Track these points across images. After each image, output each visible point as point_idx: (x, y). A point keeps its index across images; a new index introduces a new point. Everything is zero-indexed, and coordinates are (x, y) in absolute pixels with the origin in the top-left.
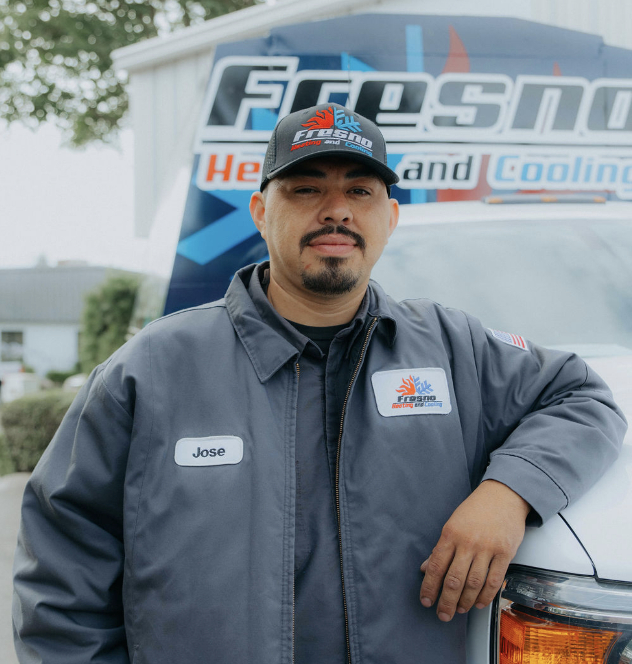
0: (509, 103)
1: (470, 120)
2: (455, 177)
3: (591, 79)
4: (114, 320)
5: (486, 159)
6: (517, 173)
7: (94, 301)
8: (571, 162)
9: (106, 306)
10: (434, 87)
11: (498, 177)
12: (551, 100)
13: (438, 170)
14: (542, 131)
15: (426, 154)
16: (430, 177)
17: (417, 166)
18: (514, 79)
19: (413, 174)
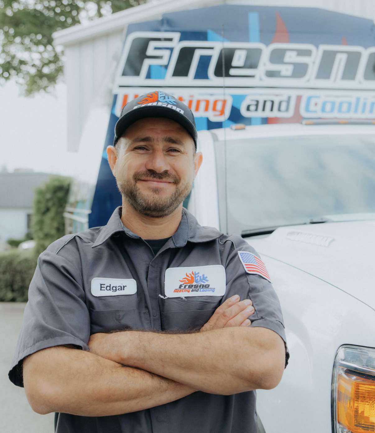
0: (314, 63)
1: (289, 73)
2: (279, 110)
3: (366, 48)
4: (54, 204)
5: (299, 98)
6: (319, 108)
7: (41, 193)
8: (353, 100)
9: (48, 196)
10: (266, 51)
11: (307, 109)
12: (341, 61)
13: (268, 105)
14: (335, 80)
15: (261, 95)
16: (264, 109)
17: (255, 103)
18: (317, 47)
19: (253, 108)
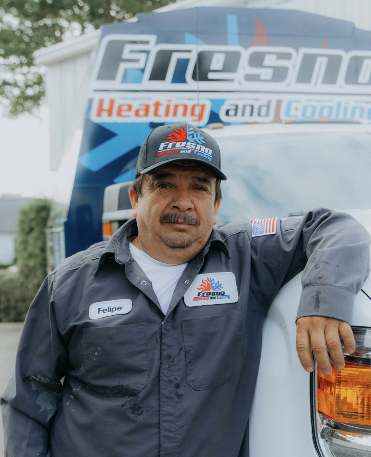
0: (294, 66)
1: (269, 77)
2: (259, 114)
3: (347, 51)
5: (279, 103)
6: (300, 112)
8: (334, 105)
10: (245, 54)
11: (287, 114)
12: (321, 64)
13: (248, 109)
14: (316, 84)
15: (240, 99)
16: (243, 114)
17: (234, 107)
18: (297, 50)
19: (232, 113)
